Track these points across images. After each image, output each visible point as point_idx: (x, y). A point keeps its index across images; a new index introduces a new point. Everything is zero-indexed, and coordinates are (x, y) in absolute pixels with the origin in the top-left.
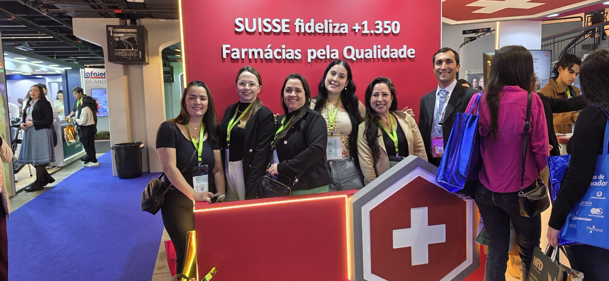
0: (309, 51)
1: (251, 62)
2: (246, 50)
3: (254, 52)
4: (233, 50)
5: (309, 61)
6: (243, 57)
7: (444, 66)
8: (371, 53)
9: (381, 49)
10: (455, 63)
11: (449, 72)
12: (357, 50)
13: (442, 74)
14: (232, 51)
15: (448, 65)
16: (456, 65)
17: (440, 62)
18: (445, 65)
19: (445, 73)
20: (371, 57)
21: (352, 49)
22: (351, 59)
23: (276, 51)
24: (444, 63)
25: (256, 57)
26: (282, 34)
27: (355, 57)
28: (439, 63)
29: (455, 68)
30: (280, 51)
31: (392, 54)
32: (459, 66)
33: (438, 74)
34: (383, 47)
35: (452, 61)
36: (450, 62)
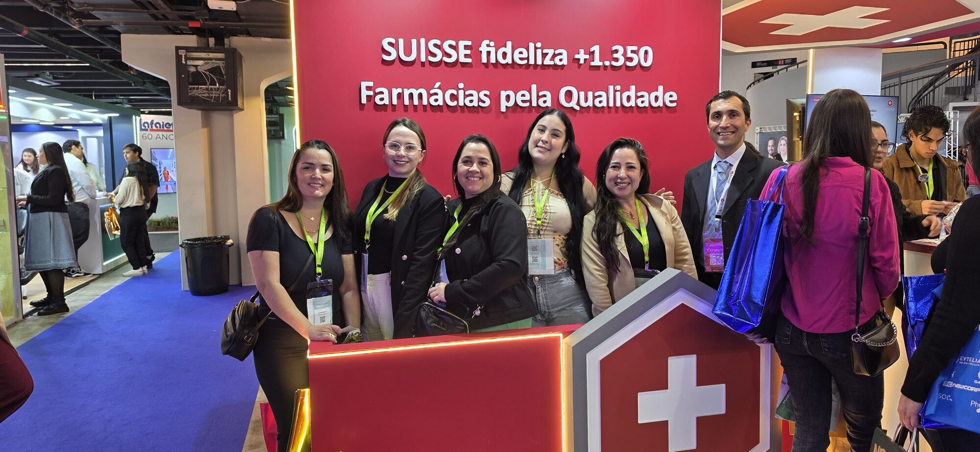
0: (503, 94)
1: (407, 112)
2: (400, 90)
3: (413, 94)
4: (377, 90)
5: (503, 109)
6: (395, 102)
7: (724, 121)
8: (604, 99)
9: (622, 92)
10: (743, 116)
11: (733, 132)
12: (582, 94)
13: (721, 134)
14: (376, 92)
15: (732, 120)
16: (744, 120)
17: (718, 115)
18: (726, 120)
19: (727, 134)
20: (604, 104)
21: (574, 91)
22: (572, 108)
23: (449, 92)
24: (724, 117)
25: (416, 102)
26: (459, 64)
27: (578, 104)
28: (717, 117)
29: (743, 126)
30: (455, 92)
31: (639, 100)
32: (750, 121)
33: (715, 135)
34: (626, 88)
35: (737, 113)
36: (734, 116)
